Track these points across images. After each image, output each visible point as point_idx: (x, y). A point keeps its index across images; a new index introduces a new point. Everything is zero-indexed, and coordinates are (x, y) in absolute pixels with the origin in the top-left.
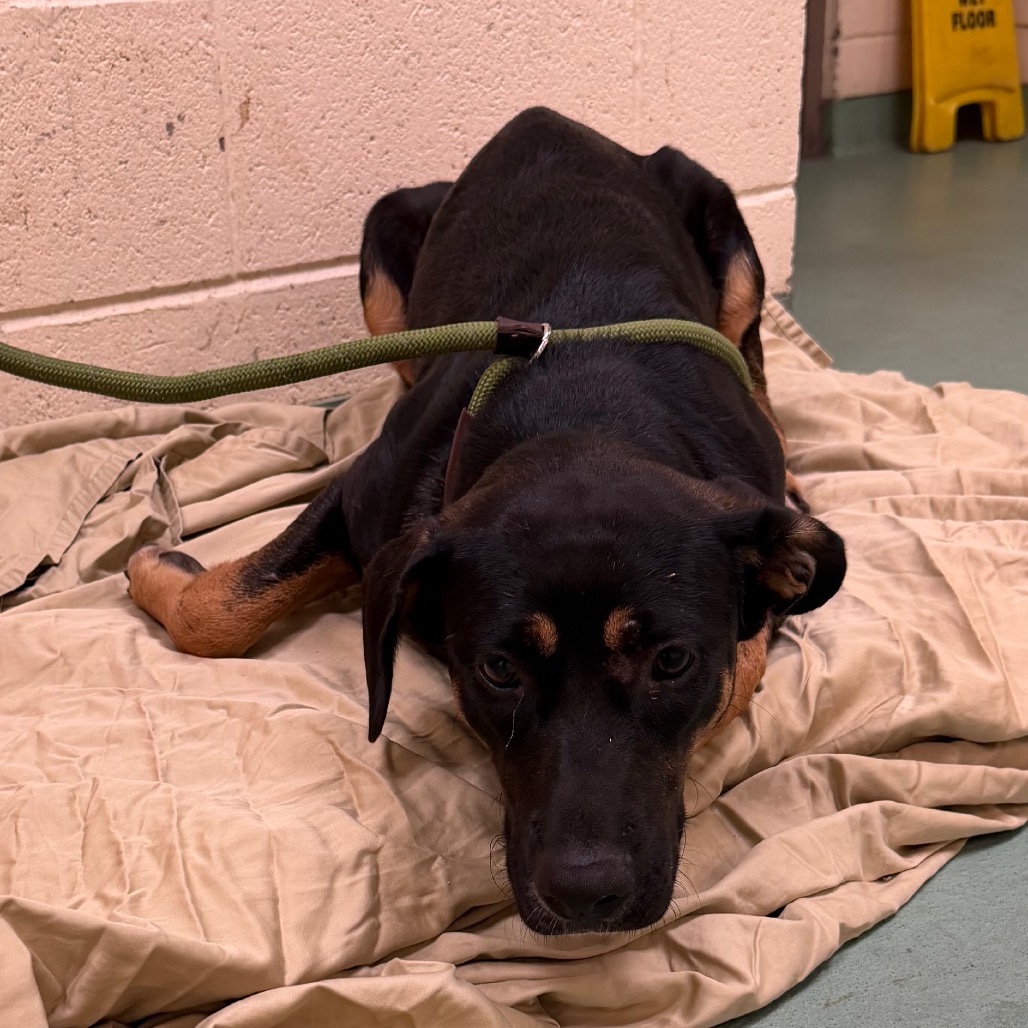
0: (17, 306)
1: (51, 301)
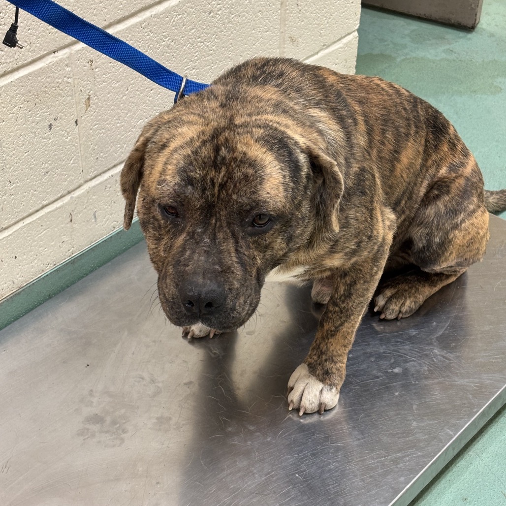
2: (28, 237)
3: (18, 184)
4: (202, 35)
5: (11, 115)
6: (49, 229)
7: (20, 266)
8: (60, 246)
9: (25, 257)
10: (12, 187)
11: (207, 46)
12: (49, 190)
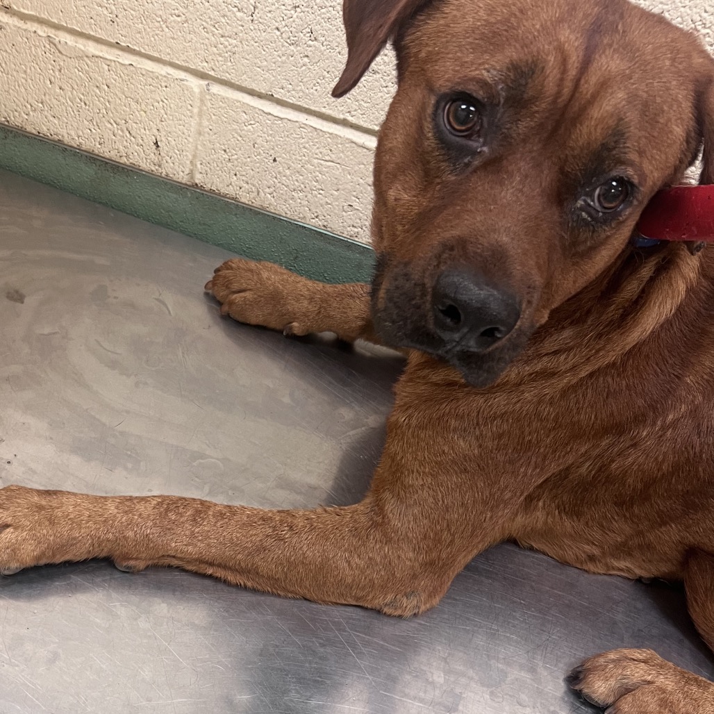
2: (304, 147)
3: (323, 48)
6: (338, 166)
7: (276, 178)
8: (343, 207)
9: (288, 172)
10: (310, 42)
12: (365, 105)
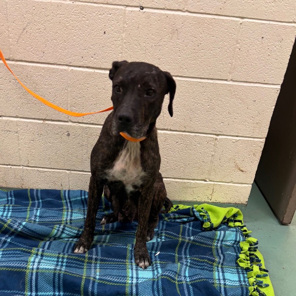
0: (73, 169)
1: (80, 170)
4: (172, 149)
5: (92, 138)
11: (174, 154)
